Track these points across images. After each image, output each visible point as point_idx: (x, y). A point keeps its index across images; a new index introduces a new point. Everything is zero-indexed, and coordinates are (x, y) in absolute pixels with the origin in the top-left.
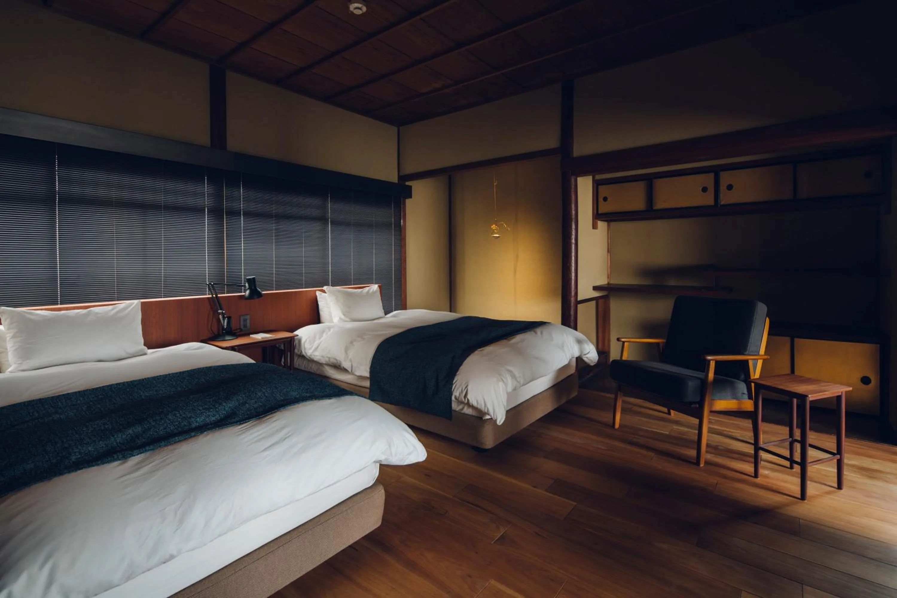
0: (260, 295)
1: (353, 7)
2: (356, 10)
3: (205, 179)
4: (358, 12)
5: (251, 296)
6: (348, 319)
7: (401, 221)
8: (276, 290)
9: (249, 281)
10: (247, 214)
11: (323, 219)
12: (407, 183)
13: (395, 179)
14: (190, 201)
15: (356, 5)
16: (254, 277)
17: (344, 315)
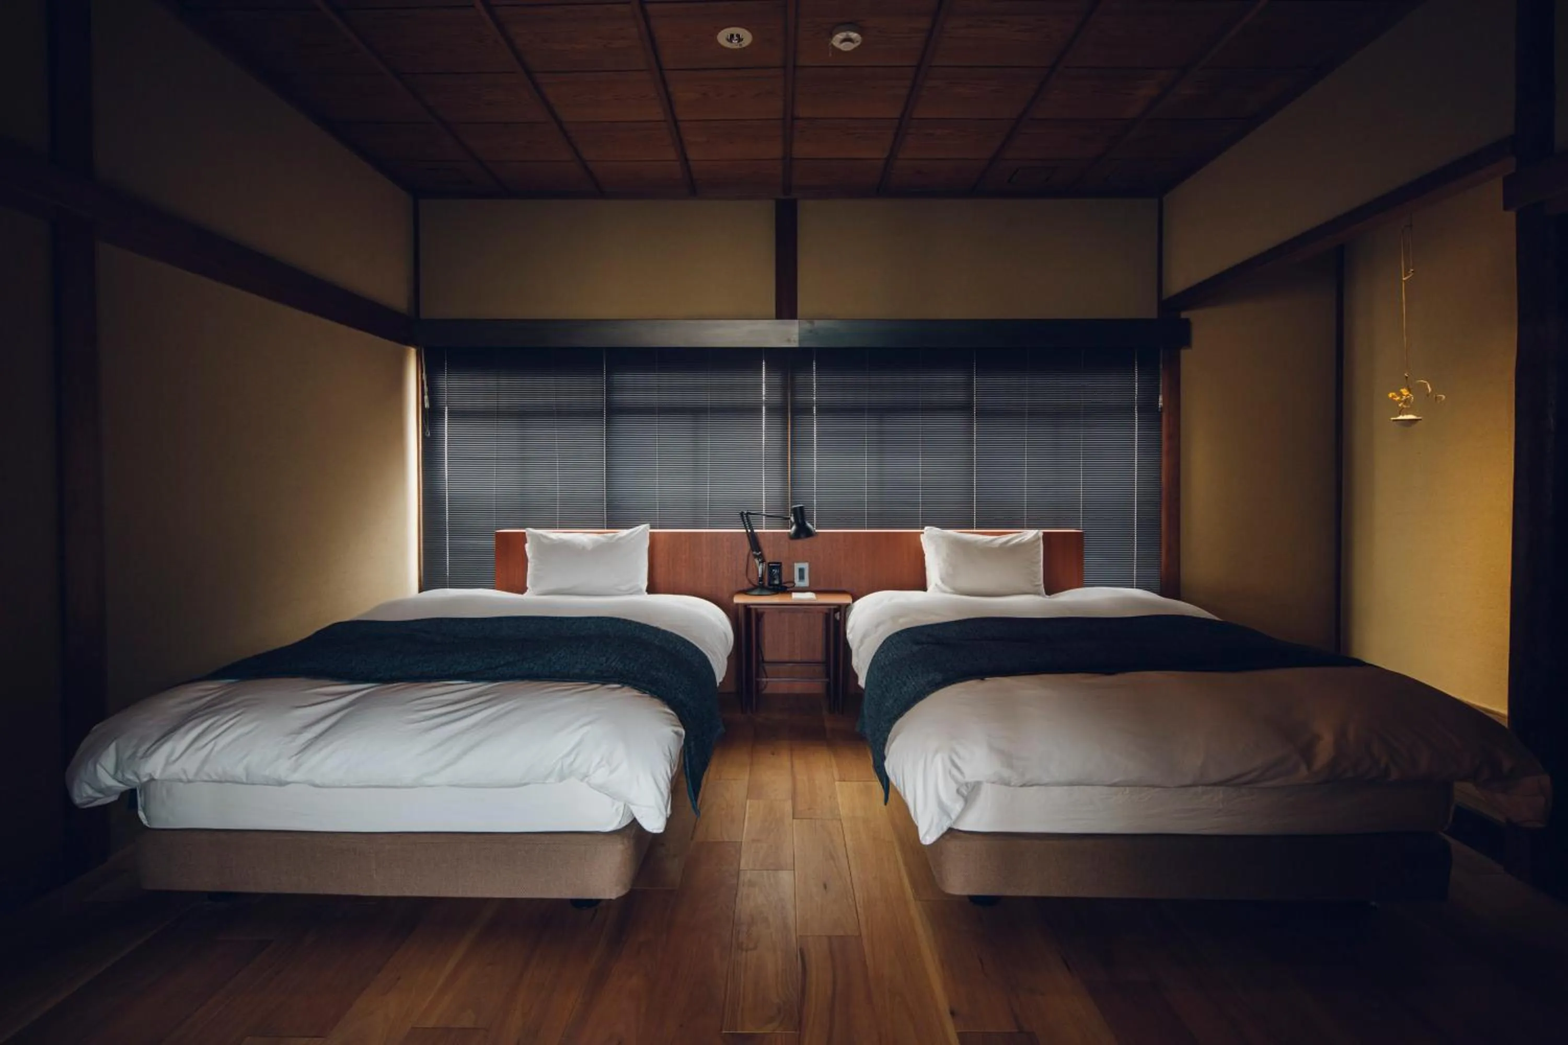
0: (809, 534)
1: (837, 40)
2: (844, 44)
3: (763, 364)
4: (847, 47)
5: (796, 536)
6: (948, 589)
7: (1158, 398)
8: (869, 528)
9: (795, 511)
10: (825, 410)
11: (966, 408)
12: (1184, 315)
13: (1152, 313)
14: (737, 398)
15: (840, 36)
16: (802, 505)
17: (943, 581)
